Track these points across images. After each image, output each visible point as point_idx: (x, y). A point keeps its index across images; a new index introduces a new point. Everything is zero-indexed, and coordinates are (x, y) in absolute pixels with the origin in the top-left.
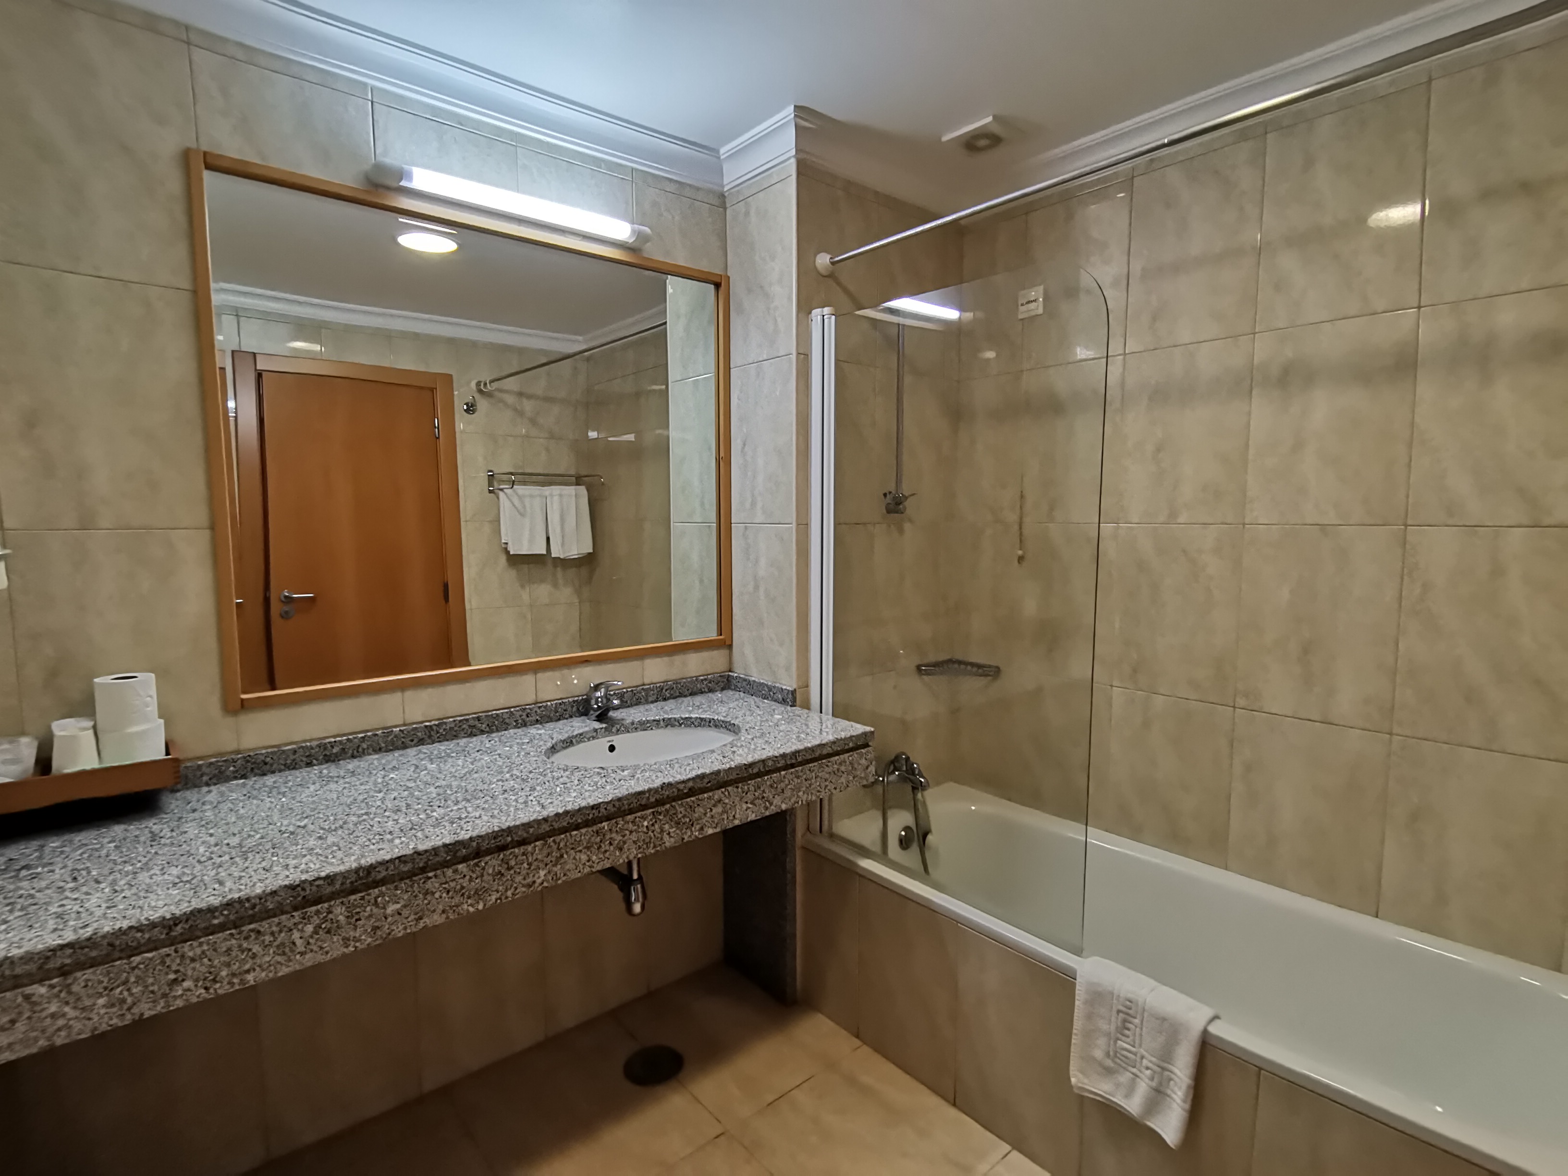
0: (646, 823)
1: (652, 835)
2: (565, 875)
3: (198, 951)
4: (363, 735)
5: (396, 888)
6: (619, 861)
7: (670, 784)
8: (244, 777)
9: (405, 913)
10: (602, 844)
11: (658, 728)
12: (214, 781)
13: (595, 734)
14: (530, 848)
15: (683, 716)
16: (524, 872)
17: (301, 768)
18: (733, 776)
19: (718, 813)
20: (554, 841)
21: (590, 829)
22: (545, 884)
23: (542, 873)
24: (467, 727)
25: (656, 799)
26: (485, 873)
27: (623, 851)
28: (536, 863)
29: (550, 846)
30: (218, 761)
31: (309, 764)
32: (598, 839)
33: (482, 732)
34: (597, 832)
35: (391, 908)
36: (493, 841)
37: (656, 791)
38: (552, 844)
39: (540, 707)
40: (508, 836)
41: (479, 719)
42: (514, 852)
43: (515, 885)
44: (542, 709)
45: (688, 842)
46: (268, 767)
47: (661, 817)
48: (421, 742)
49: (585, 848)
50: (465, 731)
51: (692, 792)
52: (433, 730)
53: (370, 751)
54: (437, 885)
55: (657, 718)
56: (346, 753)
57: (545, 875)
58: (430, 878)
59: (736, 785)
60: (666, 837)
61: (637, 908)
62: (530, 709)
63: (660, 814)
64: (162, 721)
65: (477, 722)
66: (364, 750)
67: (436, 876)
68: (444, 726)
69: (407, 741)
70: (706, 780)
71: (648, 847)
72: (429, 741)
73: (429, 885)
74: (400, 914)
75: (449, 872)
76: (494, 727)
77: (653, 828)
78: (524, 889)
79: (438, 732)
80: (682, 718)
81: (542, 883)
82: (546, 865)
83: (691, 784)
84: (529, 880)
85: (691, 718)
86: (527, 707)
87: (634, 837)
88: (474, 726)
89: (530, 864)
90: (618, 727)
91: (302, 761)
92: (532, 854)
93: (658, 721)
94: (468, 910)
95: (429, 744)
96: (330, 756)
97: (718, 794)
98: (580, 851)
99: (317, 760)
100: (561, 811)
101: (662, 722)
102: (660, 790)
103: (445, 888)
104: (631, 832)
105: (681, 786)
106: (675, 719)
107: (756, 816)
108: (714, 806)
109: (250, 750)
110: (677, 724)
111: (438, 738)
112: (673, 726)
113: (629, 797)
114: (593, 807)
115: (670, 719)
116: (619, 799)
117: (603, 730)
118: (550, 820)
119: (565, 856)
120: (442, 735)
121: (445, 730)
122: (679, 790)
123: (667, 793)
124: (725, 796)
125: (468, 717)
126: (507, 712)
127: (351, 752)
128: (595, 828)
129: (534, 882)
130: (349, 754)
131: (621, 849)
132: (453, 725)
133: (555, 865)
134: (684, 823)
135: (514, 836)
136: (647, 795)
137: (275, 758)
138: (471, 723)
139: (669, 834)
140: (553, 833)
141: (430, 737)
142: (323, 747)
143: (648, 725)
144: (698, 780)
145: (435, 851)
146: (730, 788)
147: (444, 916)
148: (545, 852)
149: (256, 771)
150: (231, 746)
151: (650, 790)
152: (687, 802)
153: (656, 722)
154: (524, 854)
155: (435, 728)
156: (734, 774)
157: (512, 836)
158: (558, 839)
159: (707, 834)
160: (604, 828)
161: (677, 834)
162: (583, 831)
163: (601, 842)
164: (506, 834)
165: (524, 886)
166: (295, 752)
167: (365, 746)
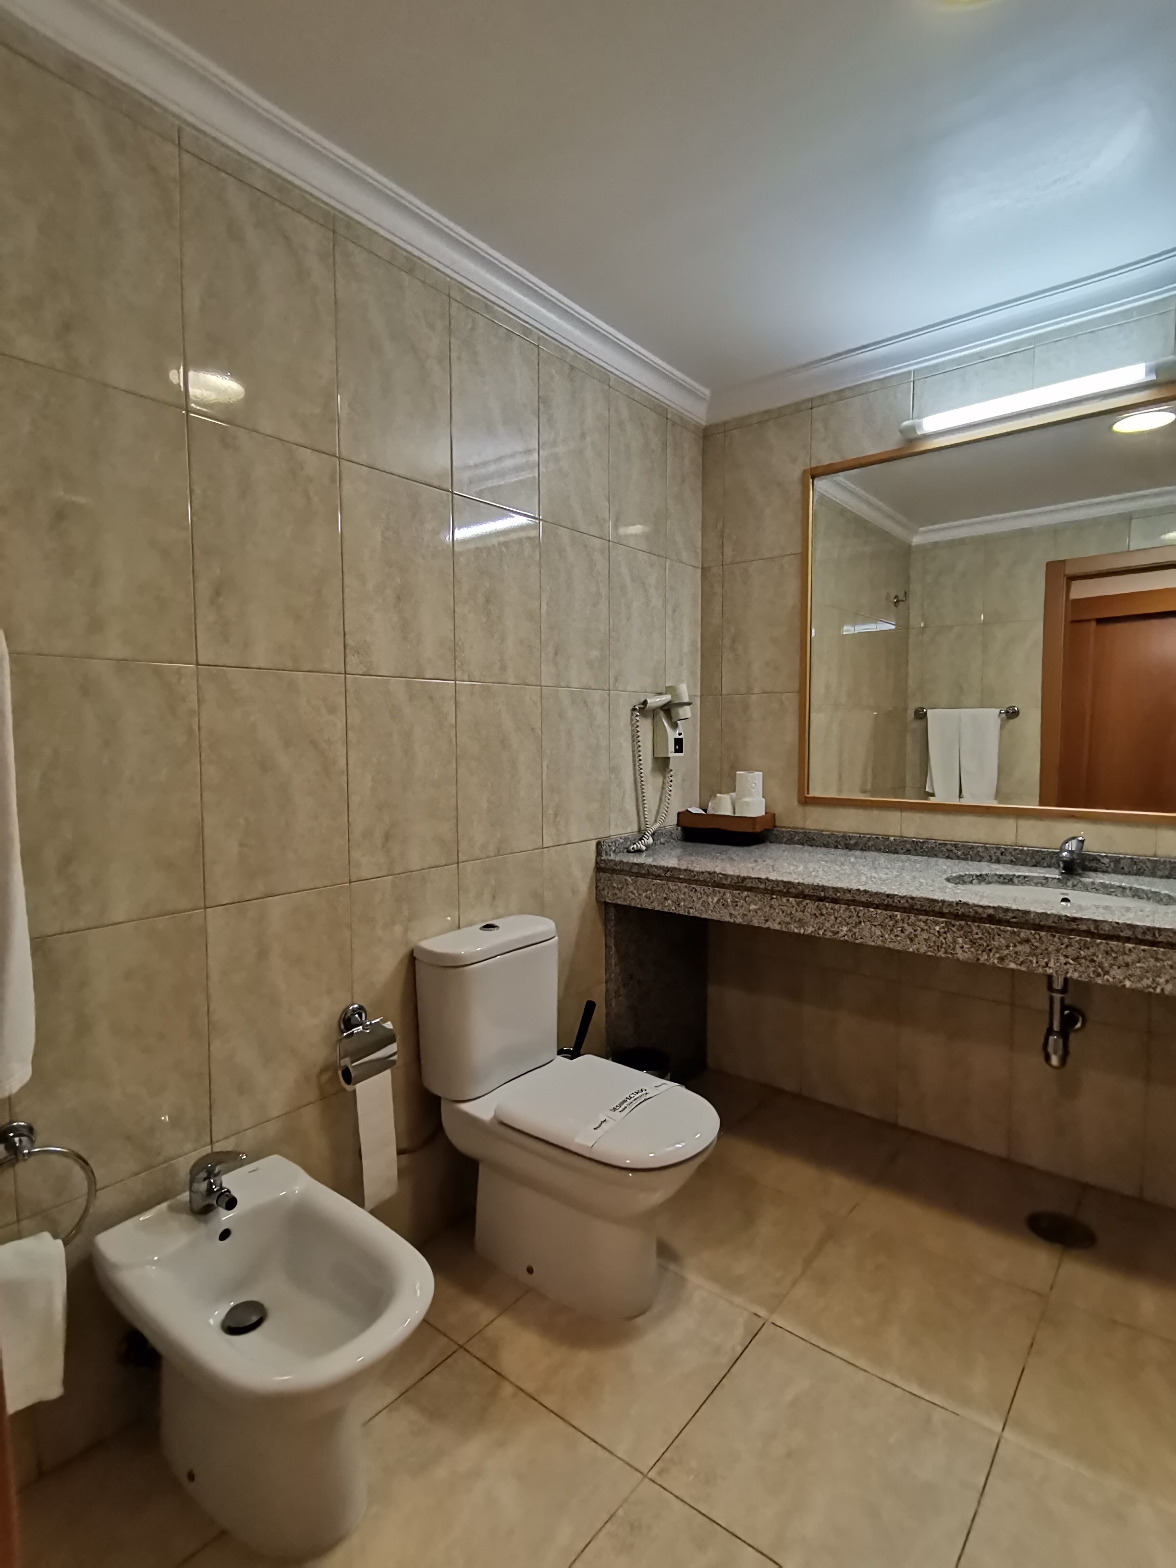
0: (937, 928)
1: (944, 941)
2: (861, 938)
3: (674, 887)
4: (869, 836)
5: (756, 896)
6: (909, 948)
7: (966, 904)
8: (802, 844)
9: (760, 913)
10: (894, 929)
11: (1123, 896)
12: (788, 842)
13: (1044, 881)
14: (837, 906)
15: (1153, 890)
16: (831, 922)
17: (831, 848)
18: (1050, 923)
19: (1025, 952)
20: (854, 909)
21: (884, 912)
22: (846, 938)
23: (845, 929)
24: (945, 850)
25: (950, 911)
26: (806, 910)
27: (914, 943)
28: (840, 919)
29: (850, 911)
30: (791, 831)
31: (836, 847)
32: (891, 923)
33: (958, 858)
34: (890, 917)
35: (753, 907)
36: (812, 891)
37: (950, 904)
38: (853, 910)
39: (1015, 849)
40: (822, 891)
41: (956, 846)
42: (825, 905)
43: (825, 928)
44: (1017, 852)
45: (983, 964)
46: (814, 842)
47: (954, 929)
48: (908, 852)
49: (879, 925)
50: (943, 853)
51: (991, 919)
52: (918, 845)
53: (873, 848)
54: (777, 905)
55: (1123, 884)
56: (859, 846)
57: (846, 931)
58: (773, 898)
59: (1054, 933)
60: (959, 951)
61: (1055, 1060)
62: (1006, 849)
63: (954, 926)
64: (764, 800)
65: (953, 848)
66: (869, 847)
67: (776, 898)
68: (927, 845)
69: (899, 848)
70: (1010, 914)
71: (939, 951)
72: (915, 853)
73: (773, 902)
74: (756, 912)
75: (784, 900)
76: (969, 856)
77: (945, 935)
78: (831, 934)
79: (922, 848)
80: (1151, 892)
81: (844, 936)
82: (848, 924)
83: (991, 911)
84: (835, 929)
85: (1160, 893)
86: (1003, 846)
87: (925, 935)
88: (951, 851)
89: (836, 918)
90: (1075, 883)
91: (833, 844)
92: (838, 912)
93: (1124, 888)
94: (794, 930)
95: (913, 855)
96: (848, 845)
97: (1024, 934)
98: (875, 926)
99: (841, 845)
100: (862, 888)
101: (1128, 891)
102: (954, 905)
103: (781, 909)
104: (922, 930)
105: (980, 910)
106: (1143, 890)
107: (1080, 976)
108: (1020, 943)
109: (807, 829)
110: (1145, 896)
111: (922, 852)
112: (1140, 898)
113: (923, 900)
114: (888, 896)
115: (1137, 890)
116: (912, 898)
117: (1056, 880)
118: (852, 892)
119: (863, 924)
120: (924, 851)
121: (927, 847)
122: (976, 912)
123: (962, 910)
124: (1036, 938)
125: (946, 842)
126: (982, 847)
127: (861, 846)
128: (889, 913)
129: (838, 932)
130: (860, 848)
131: (912, 940)
132: (934, 846)
133: (855, 927)
134: (980, 945)
135: (826, 893)
136: (940, 904)
137: (819, 837)
138: (949, 847)
139: (962, 947)
140: (854, 902)
141: (916, 850)
142: (844, 837)
143: (1112, 890)
144: (1000, 911)
145: (777, 882)
146: (1043, 934)
147: (780, 926)
148: (847, 913)
149: (808, 842)
150: (800, 825)
151: (943, 902)
152: (985, 927)
153: (1121, 889)
154: (832, 909)
155: (919, 844)
156: (1051, 920)
157: (825, 893)
158: (858, 908)
159: (1008, 967)
160: (896, 916)
161: (972, 952)
162: (879, 911)
163: (894, 926)
164: (820, 889)
165: (831, 931)
166: (829, 836)
167: (870, 844)
